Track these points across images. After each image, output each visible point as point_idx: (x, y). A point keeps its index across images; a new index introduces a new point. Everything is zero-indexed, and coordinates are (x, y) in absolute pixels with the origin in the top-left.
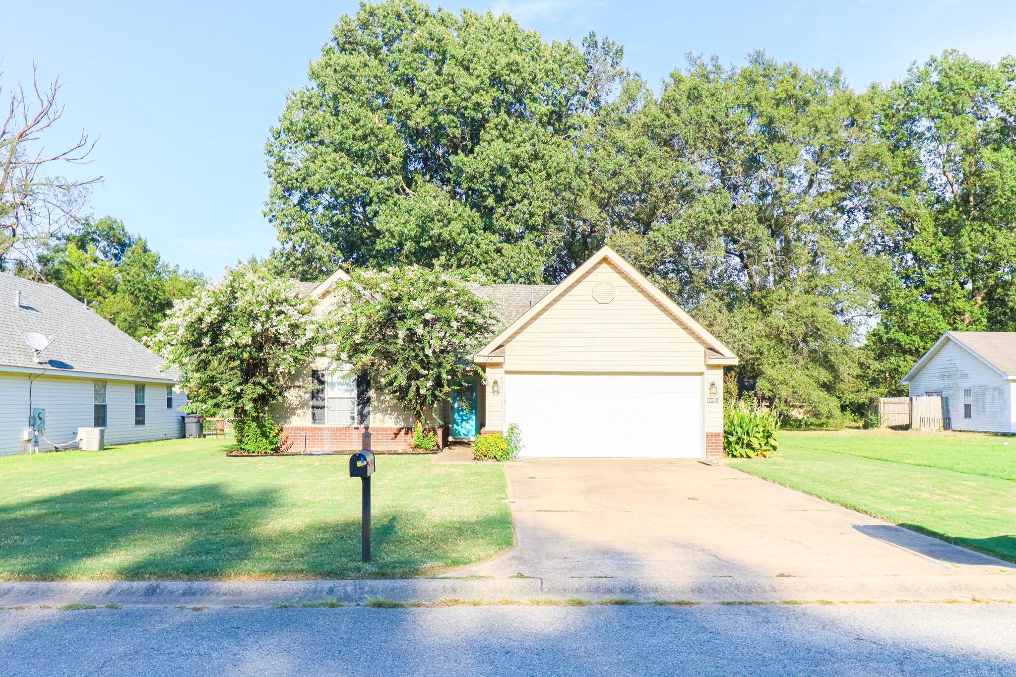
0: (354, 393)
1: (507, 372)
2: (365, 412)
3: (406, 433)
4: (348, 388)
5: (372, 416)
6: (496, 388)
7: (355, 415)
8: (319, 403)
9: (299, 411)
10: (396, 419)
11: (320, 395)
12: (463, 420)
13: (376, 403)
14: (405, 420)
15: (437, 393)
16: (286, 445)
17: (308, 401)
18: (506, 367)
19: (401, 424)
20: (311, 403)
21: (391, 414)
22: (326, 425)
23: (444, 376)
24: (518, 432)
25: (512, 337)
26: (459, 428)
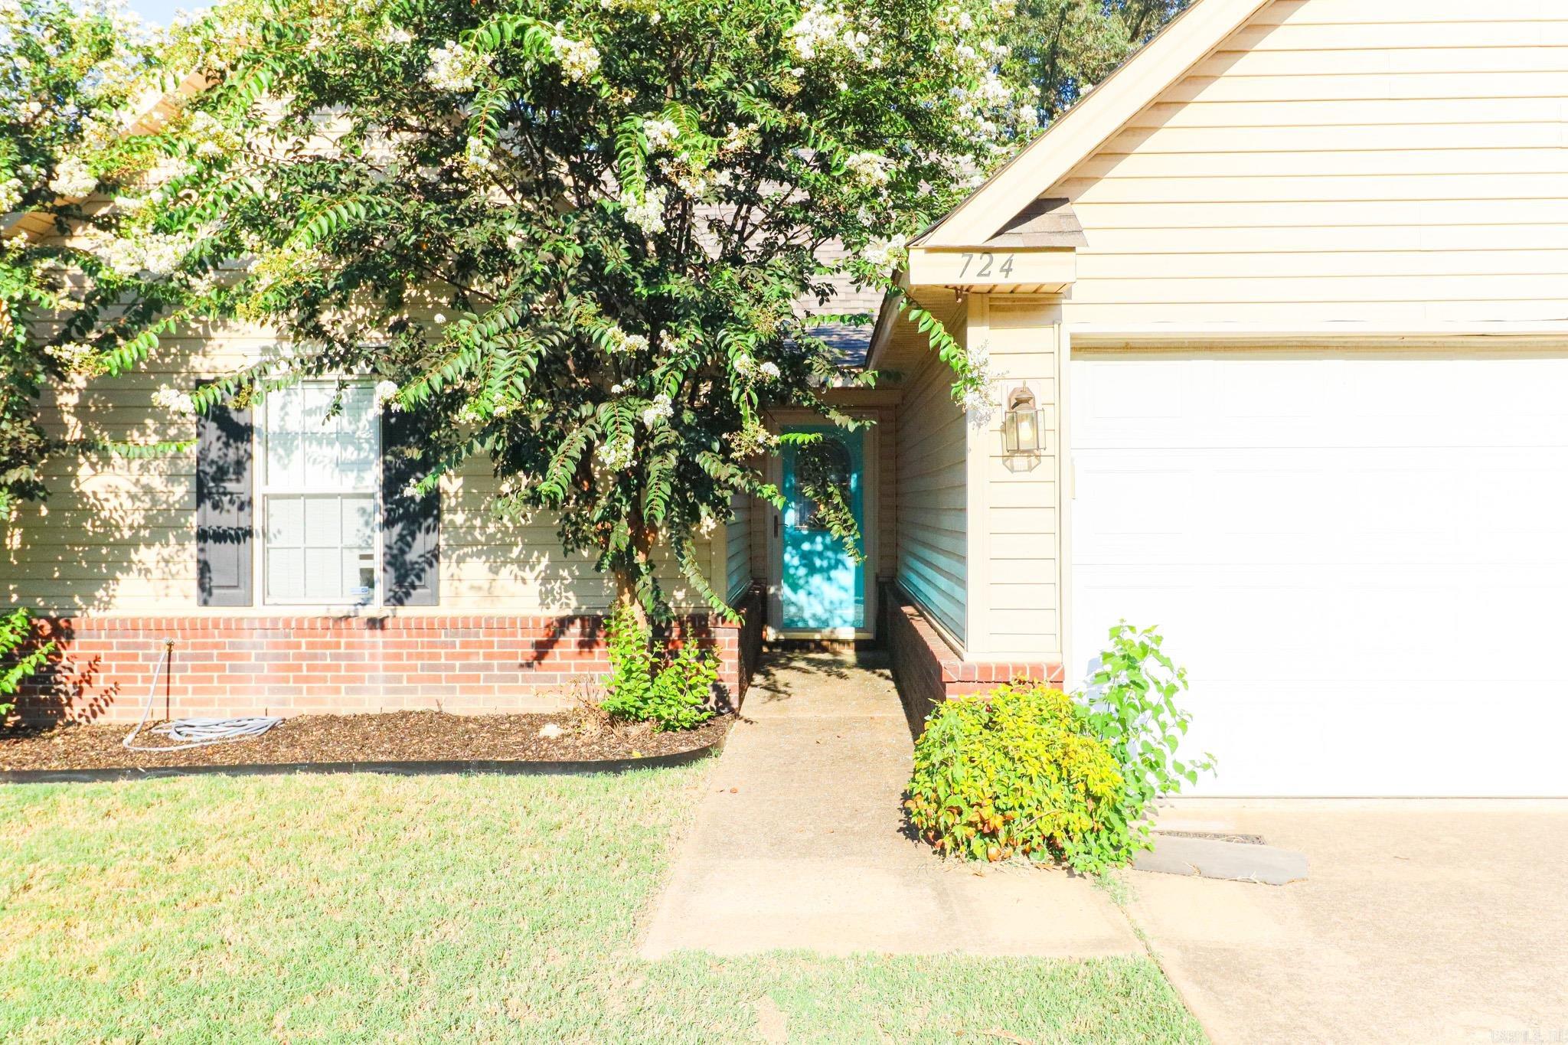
0: (373, 477)
1: (1083, 348)
2: (412, 556)
3: (588, 643)
4: (351, 454)
5: (445, 568)
6: (1025, 431)
7: (377, 564)
8: (228, 519)
9: (145, 555)
10: (546, 580)
11: (231, 486)
12: (812, 570)
13: (459, 518)
14: (579, 586)
15: (708, 463)
16: (88, 696)
17: (184, 511)
18: (1075, 319)
19: (568, 604)
20: (194, 520)
21: (523, 563)
22: (257, 611)
23: (742, 363)
24: (1163, 675)
25: (1106, 154)
26: (801, 597)
